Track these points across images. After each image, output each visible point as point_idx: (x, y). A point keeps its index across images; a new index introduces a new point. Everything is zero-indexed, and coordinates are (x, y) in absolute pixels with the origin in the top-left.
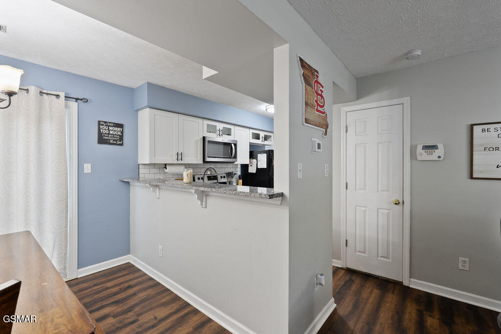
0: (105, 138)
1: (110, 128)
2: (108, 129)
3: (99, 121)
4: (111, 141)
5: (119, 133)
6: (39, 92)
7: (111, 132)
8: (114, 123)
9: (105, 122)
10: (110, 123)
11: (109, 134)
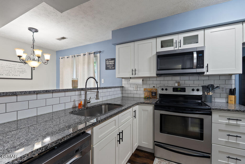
0: (108, 66)
1: (110, 62)
2: (109, 62)
3: (106, 59)
4: (110, 68)
5: (113, 63)
6: (88, 54)
7: (110, 63)
8: (111, 59)
9: (108, 59)
10: (109, 59)
11: (109, 64)
